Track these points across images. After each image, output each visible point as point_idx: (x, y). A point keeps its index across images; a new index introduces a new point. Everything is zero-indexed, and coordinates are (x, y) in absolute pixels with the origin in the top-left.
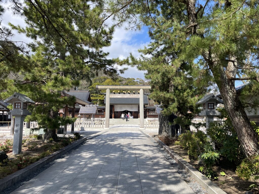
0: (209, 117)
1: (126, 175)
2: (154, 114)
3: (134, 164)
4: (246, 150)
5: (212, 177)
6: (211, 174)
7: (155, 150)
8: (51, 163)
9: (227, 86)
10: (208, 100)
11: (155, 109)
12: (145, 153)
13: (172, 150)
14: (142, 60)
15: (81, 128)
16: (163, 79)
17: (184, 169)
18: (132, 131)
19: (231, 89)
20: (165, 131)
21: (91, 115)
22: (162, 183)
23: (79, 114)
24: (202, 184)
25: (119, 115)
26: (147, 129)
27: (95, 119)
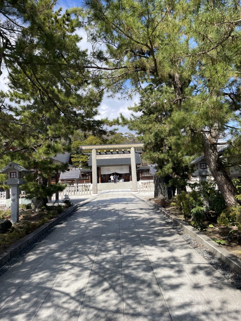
0: (202, 177)
1: (126, 232)
2: (148, 175)
3: (133, 225)
4: (229, 204)
5: (202, 229)
6: (201, 227)
7: (151, 212)
8: (52, 229)
9: (210, 151)
10: (200, 160)
11: (149, 169)
12: (141, 215)
13: (167, 211)
14: (133, 119)
15: (65, 196)
16: (156, 139)
17: (179, 226)
18: (124, 196)
19: (213, 153)
20: (162, 193)
21: (74, 180)
22: (158, 236)
23: (60, 180)
24: (192, 235)
25: (106, 179)
26: (141, 193)
27: (79, 185)
